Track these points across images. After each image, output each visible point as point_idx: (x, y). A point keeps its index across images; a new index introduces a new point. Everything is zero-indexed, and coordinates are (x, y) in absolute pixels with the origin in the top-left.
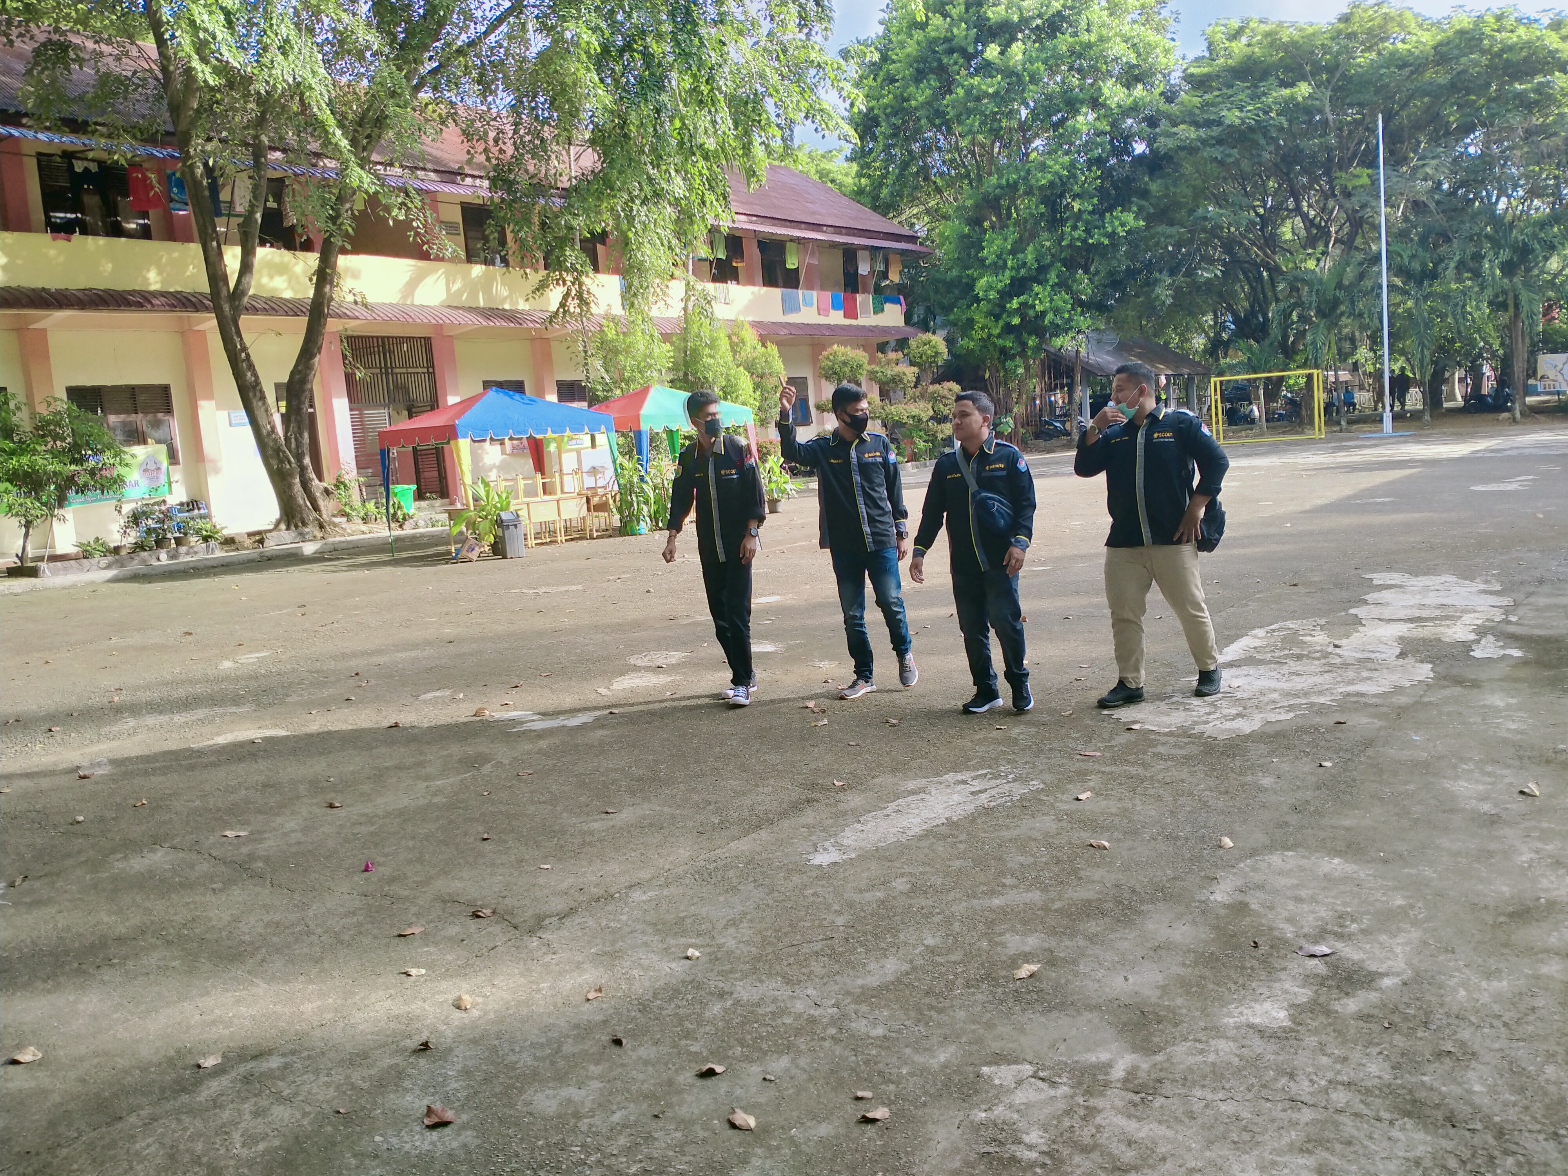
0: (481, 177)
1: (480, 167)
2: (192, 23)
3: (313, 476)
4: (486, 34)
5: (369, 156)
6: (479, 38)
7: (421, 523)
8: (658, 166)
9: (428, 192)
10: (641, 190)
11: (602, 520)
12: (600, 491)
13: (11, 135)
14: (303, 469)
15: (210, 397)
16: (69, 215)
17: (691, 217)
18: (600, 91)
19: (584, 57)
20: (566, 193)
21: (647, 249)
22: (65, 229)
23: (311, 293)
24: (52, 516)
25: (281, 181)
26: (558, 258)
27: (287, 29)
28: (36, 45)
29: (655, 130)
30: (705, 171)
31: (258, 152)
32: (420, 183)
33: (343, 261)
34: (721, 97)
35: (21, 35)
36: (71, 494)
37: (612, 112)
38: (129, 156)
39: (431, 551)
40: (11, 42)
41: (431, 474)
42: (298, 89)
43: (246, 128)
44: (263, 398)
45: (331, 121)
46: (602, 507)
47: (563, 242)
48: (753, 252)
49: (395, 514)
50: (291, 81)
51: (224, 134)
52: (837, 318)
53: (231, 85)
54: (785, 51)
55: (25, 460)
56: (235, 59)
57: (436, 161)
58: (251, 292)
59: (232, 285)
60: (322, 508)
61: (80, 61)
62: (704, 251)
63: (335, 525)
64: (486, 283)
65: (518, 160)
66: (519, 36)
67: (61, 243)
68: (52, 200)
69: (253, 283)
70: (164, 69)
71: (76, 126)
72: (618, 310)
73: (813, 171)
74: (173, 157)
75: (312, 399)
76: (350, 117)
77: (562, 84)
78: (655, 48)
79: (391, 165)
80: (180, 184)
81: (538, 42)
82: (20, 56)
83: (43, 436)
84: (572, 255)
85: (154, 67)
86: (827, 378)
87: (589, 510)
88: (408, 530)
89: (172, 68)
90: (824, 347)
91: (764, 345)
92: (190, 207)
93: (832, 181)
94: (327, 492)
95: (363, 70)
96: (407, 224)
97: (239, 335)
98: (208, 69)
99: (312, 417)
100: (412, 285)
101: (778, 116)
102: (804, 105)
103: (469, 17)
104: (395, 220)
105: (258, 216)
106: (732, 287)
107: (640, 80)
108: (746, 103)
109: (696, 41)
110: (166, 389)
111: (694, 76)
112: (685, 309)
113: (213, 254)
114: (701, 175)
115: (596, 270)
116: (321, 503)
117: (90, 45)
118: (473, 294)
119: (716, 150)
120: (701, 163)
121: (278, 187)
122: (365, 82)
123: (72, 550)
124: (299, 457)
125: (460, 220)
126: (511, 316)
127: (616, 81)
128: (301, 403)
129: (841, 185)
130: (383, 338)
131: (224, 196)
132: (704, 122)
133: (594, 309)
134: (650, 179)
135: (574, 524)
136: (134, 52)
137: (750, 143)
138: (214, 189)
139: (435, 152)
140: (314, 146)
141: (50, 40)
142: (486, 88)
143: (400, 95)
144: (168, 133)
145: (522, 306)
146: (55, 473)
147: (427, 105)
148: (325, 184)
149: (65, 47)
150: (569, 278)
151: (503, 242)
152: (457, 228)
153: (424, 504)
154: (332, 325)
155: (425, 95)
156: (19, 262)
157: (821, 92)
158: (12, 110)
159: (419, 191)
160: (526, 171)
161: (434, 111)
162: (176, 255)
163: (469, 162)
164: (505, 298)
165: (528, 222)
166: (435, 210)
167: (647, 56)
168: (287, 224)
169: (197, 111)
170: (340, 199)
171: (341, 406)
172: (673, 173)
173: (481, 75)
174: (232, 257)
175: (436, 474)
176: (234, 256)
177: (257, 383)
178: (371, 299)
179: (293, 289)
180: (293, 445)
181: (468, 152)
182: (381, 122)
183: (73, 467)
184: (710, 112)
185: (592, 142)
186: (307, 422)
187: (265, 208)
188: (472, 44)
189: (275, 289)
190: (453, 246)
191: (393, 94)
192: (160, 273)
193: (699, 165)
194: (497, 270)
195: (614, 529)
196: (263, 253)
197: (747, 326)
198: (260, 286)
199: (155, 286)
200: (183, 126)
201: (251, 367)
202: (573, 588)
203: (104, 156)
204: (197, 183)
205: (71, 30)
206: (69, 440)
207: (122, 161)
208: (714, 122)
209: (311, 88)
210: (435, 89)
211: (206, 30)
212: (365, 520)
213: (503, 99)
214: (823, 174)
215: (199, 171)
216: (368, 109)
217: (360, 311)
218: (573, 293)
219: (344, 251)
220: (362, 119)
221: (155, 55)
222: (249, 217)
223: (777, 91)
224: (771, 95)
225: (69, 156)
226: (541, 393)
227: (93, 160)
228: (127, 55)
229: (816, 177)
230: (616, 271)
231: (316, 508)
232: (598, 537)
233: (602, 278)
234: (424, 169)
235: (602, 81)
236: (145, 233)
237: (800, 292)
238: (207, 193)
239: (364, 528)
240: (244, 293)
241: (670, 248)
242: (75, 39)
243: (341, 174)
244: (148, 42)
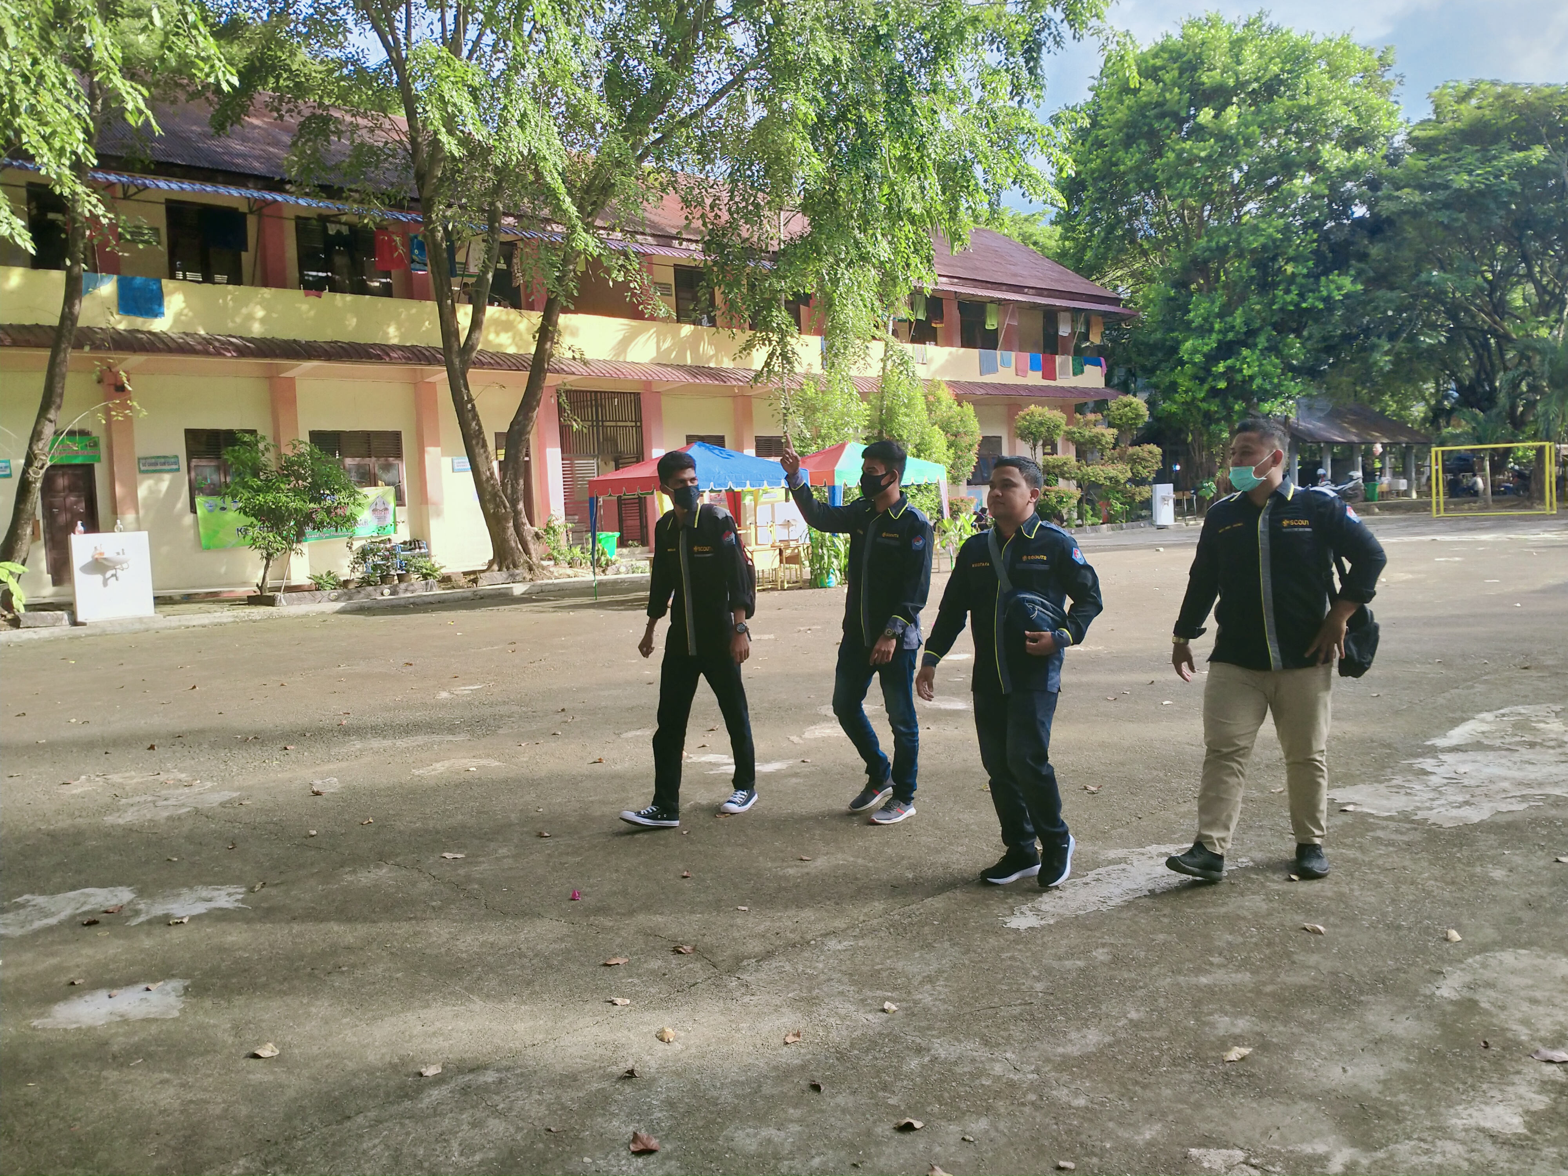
0: (697, 241)
1: (697, 231)
2: (442, 97)
3: (525, 520)
4: (708, 106)
5: (594, 221)
6: (701, 110)
7: (623, 569)
8: (865, 231)
9: (645, 255)
10: (847, 253)
11: (793, 572)
12: (793, 544)
13: (276, 201)
14: (517, 513)
15: (436, 444)
16: (321, 274)
17: (894, 279)
18: (814, 160)
19: (800, 127)
20: (775, 257)
21: (850, 310)
22: (316, 287)
23: (533, 350)
24: (290, 549)
25: (512, 245)
26: (765, 318)
27: (525, 104)
28: (302, 119)
29: (865, 196)
30: (911, 235)
31: (493, 217)
32: (638, 246)
33: (563, 320)
34: (930, 164)
35: (289, 111)
36: (308, 530)
37: (824, 179)
38: (378, 219)
39: (630, 596)
40: (281, 117)
41: (633, 522)
42: (533, 159)
43: (484, 195)
44: (484, 446)
45: (562, 190)
46: (794, 559)
47: (769, 304)
48: (953, 315)
49: (599, 559)
50: (526, 153)
51: (464, 201)
52: (1035, 378)
53: (472, 155)
54: (995, 119)
55: (270, 497)
56: (478, 131)
57: (654, 225)
58: (479, 348)
59: (462, 340)
60: (532, 551)
61: (339, 133)
62: (905, 313)
63: (543, 568)
64: (694, 342)
65: (733, 225)
66: (738, 108)
67: (313, 299)
68: (306, 260)
69: (481, 339)
70: (413, 141)
71: (332, 192)
72: (818, 369)
73: (1016, 234)
74: (416, 221)
75: (528, 448)
76: (579, 184)
77: (778, 152)
78: (868, 117)
79: (613, 230)
80: (421, 246)
81: (756, 113)
82: (287, 130)
83: (287, 476)
84: (780, 316)
85: (404, 139)
86: (1022, 437)
87: (781, 562)
88: (610, 576)
89: (420, 140)
90: (1020, 407)
91: (960, 405)
92: (429, 268)
93: (1035, 244)
94: (537, 536)
95: (592, 141)
96: (625, 285)
97: (466, 386)
98: (453, 142)
99: (528, 463)
100: (626, 341)
101: (986, 182)
102: (1012, 170)
103: (692, 90)
104: (614, 281)
105: (490, 276)
106: (930, 348)
107: (853, 148)
108: (956, 170)
109: (909, 110)
110: (397, 435)
111: (906, 146)
112: (884, 369)
113: (447, 311)
114: (907, 239)
115: (800, 330)
116: (532, 547)
117: (348, 118)
118: (682, 353)
119: (922, 214)
120: (908, 227)
121: (509, 250)
122: (593, 152)
123: (307, 582)
124: (514, 503)
125: (672, 282)
126: (715, 374)
127: (830, 150)
128: (518, 451)
129: (1044, 248)
130: (596, 392)
131: (460, 257)
132: (911, 187)
133: (798, 369)
134: (857, 244)
135: (766, 576)
136: (387, 125)
137: (957, 208)
138: (452, 251)
139: (655, 219)
140: (545, 212)
141: (314, 114)
142: (706, 157)
143: (625, 165)
144: (413, 199)
145: (727, 363)
146: (296, 509)
147: (649, 173)
148: (552, 247)
149: (327, 120)
150: (775, 338)
151: (712, 303)
152: (669, 289)
153: (625, 551)
154: (551, 380)
155: (648, 165)
156: (274, 316)
157: (1029, 157)
158: (277, 178)
159: (637, 254)
160: (739, 235)
161: (656, 179)
162: (414, 311)
163: (687, 227)
164: (712, 357)
165: (739, 284)
166: (650, 272)
167: (861, 126)
168: (515, 284)
169: (441, 180)
170: (566, 261)
171: (554, 456)
172: (879, 237)
173: (701, 145)
174: (464, 315)
175: (638, 522)
176: (466, 314)
177: (480, 431)
178: (588, 356)
179: (517, 345)
180: (509, 491)
181: (687, 218)
182: (606, 189)
183: (312, 505)
184: (919, 178)
185: (804, 208)
186: (522, 470)
187: (496, 269)
188: (693, 116)
189: (500, 345)
190: (665, 306)
191: (619, 164)
192: (398, 329)
193: (906, 229)
194: (705, 330)
195: (805, 581)
196: (492, 312)
197: (943, 386)
198: (488, 342)
199: (395, 341)
200: (427, 193)
201: (476, 417)
202: (765, 637)
203: (355, 219)
204: (436, 246)
205: (333, 105)
206: (310, 480)
207: (371, 225)
208: (922, 188)
209: (545, 158)
210: (658, 159)
211: (453, 105)
212: (571, 564)
213: (721, 168)
214: (1026, 237)
215: (440, 235)
216: (595, 178)
217: (578, 367)
218: (779, 351)
219: (566, 310)
220: (588, 187)
221: (405, 127)
222: (481, 278)
223: (986, 158)
224: (980, 162)
225: (324, 219)
226: (740, 448)
227: (345, 224)
228: (380, 127)
229: (1018, 240)
230: (818, 332)
231: (527, 551)
232: (789, 589)
233: (805, 338)
234: (643, 234)
235: (816, 150)
236: (386, 291)
237: (998, 353)
238: (445, 255)
239: (570, 571)
240: (473, 348)
241: (872, 309)
242: (336, 114)
243: (568, 238)
244: (400, 116)
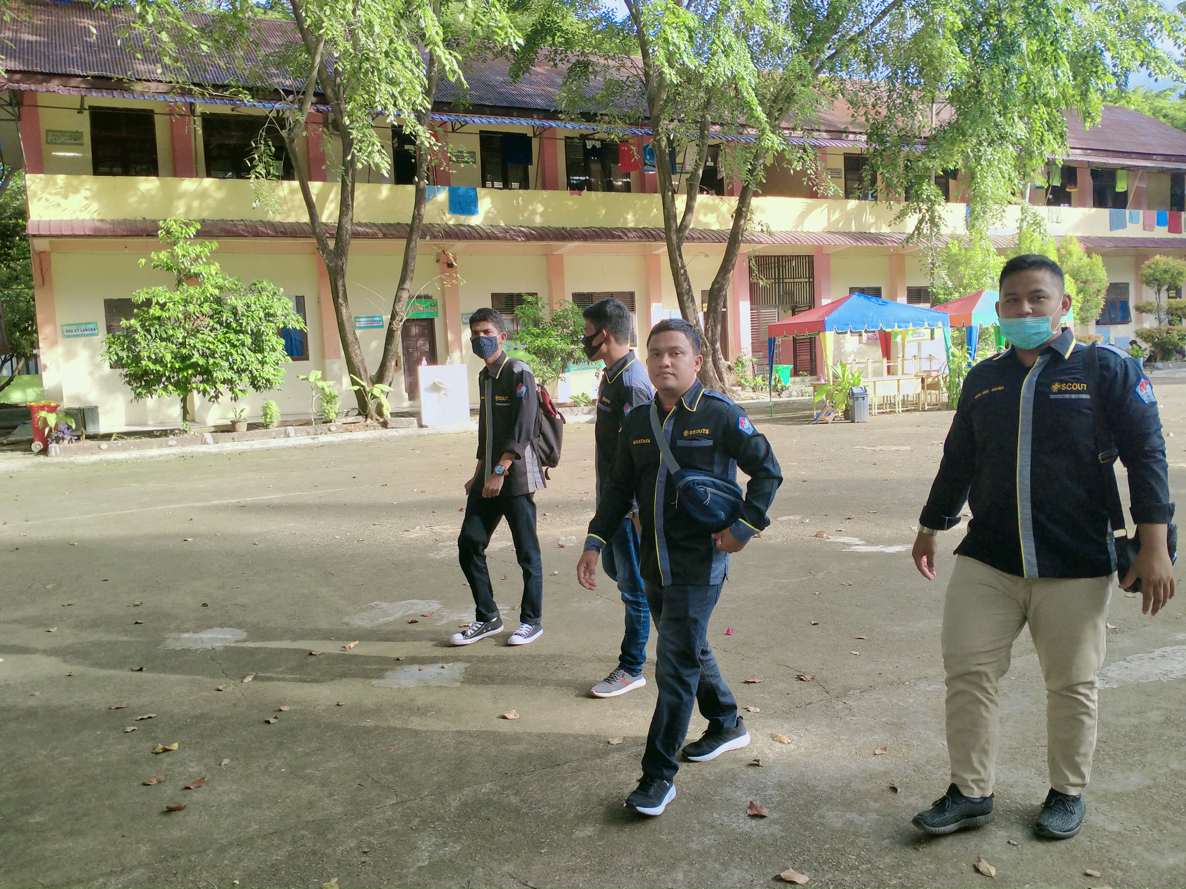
0: (861, 133)
1: (860, 125)
2: (666, 40)
3: (721, 356)
4: (873, 24)
5: (779, 124)
6: (867, 28)
7: (794, 393)
8: (1005, 115)
9: (820, 147)
10: (989, 134)
11: (934, 397)
12: (934, 374)
13: (551, 126)
14: (715, 351)
15: (659, 301)
16: (581, 178)
17: (1030, 154)
18: (960, 60)
19: (948, 35)
20: (927, 141)
21: (989, 181)
22: (576, 188)
23: (731, 226)
24: (558, 378)
25: (718, 146)
26: (916, 192)
27: (729, 37)
28: (570, 65)
29: (1004, 86)
30: (1045, 116)
31: (703, 126)
32: (814, 141)
33: (755, 202)
34: (1063, 56)
35: (561, 60)
36: (570, 364)
37: (968, 75)
38: (621, 135)
39: (799, 414)
40: (556, 65)
41: (805, 357)
42: (734, 81)
43: (697, 110)
44: (693, 300)
45: (755, 101)
46: (934, 386)
47: (920, 179)
48: (1086, 181)
49: (776, 385)
50: (729, 75)
51: (683, 115)
52: (1162, 232)
53: (689, 81)
54: (1125, 11)
55: (545, 341)
56: (692, 63)
57: (830, 124)
58: (691, 226)
59: (679, 222)
60: (726, 380)
61: (595, 73)
62: (1041, 181)
63: (733, 392)
64: (858, 214)
65: (889, 118)
66: (899, 24)
67: (576, 197)
68: (572, 168)
69: (693, 220)
70: (646, 74)
71: (589, 117)
72: (962, 230)
73: (1147, 108)
74: (648, 134)
75: (725, 302)
76: (768, 96)
77: (930, 56)
78: (1009, 21)
79: (794, 129)
80: (651, 153)
81: (914, 26)
82: (559, 74)
83: (556, 326)
84: (929, 189)
85: (640, 73)
86: (1148, 283)
87: (923, 388)
88: (784, 398)
89: (651, 73)
90: (1147, 258)
91: (1089, 256)
92: (656, 169)
93: (1165, 116)
94: (730, 368)
95: (779, 62)
96: (803, 172)
97: (681, 256)
98: (673, 72)
99: (724, 315)
100: (803, 216)
101: (1115, 66)
102: (1139, 55)
103: (861, 13)
104: (794, 170)
105: (700, 172)
106: (1064, 210)
107: (994, 48)
108: (1086, 58)
109: (1044, 11)
110: (632, 295)
111: (1041, 41)
112: (1020, 228)
113: (668, 200)
114: (1042, 119)
115: (947, 200)
116: (725, 376)
117: (602, 61)
118: (848, 222)
119: (1057, 98)
120: (1043, 109)
121: (715, 151)
122: (781, 70)
123: (569, 401)
124: (713, 344)
125: (842, 167)
126: (876, 238)
127: (974, 51)
128: (717, 304)
129: (1173, 119)
130: (778, 257)
131: (679, 159)
132: (1047, 75)
133: (944, 230)
134: (997, 125)
135: (910, 399)
136: (628, 63)
137: (1087, 90)
138: (673, 154)
139: (830, 118)
140: (742, 120)
141: (578, 61)
142: (869, 65)
143: (805, 77)
144: (647, 118)
145: (885, 229)
146: (561, 350)
147: (824, 83)
148: (747, 147)
149: (586, 65)
150: (924, 207)
151: (874, 182)
152: (839, 173)
153: (797, 379)
154: (744, 249)
155: (823, 76)
156: (550, 210)
157: (1157, 42)
158: (552, 110)
159: (814, 147)
160: (896, 126)
161: (829, 87)
162: (645, 202)
163: (852, 123)
164: (872, 225)
165: (895, 165)
166: (824, 160)
167: (1000, 27)
168: (719, 177)
169: (666, 101)
170: (756, 157)
171: (745, 307)
172: (1016, 119)
173: (867, 56)
174: (680, 202)
175: (808, 357)
176: (683, 201)
177: (690, 290)
178: (773, 229)
179: (720, 223)
180: (710, 335)
181: (853, 116)
182: (790, 98)
183: (573, 346)
184: (1052, 68)
185: (951, 100)
186: (720, 318)
187: (705, 166)
188: (861, 33)
189: (708, 224)
190: (835, 187)
191: (800, 77)
192: (634, 215)
193: (1041, 111)
194: (867, 204)
195: (943, 404)
196: (702, 199)
197: (1075, 241)
198: (698, 222)
199: (631, 225)
200: (656, 112)
201: (687, 279)
202: (903, 448)
203: (604, 136)
204: (662, 152)
205: (591, 53)
206: (571, 328)
207: (616, 139)
208: (1056, 76)
209: (743, 78)
210: (831, 70)
211: (674, 44)
212: (754, 389)
213: (882, 72)
214: (1156, 111)
215: (664, 143)
216: (781, 90)
217: (765, 238)
218: (927, 217)
219: (756, 194)
220: (776, 98)
221: (641, 64)
222: (694, 174)
223: (1114, 45)
224: (1109, 50)
225: (584, 138)
226: (893, 297)
227: (598, 140)
228: (624, 66)
229: (1149, 114)
230: (963, 200)
231: (721, 379)
232: (929, 410)
233: (951, 205)
234: (819, 130)
235: (961, 51)
236: (627, 188)
237: (1127, 211)
238: (668, 158)
239: (752, 395)
240: (686, 227)
241: (1009, 179)
242: (593, 59)
243: (759, 139)
244: (637, 56)
